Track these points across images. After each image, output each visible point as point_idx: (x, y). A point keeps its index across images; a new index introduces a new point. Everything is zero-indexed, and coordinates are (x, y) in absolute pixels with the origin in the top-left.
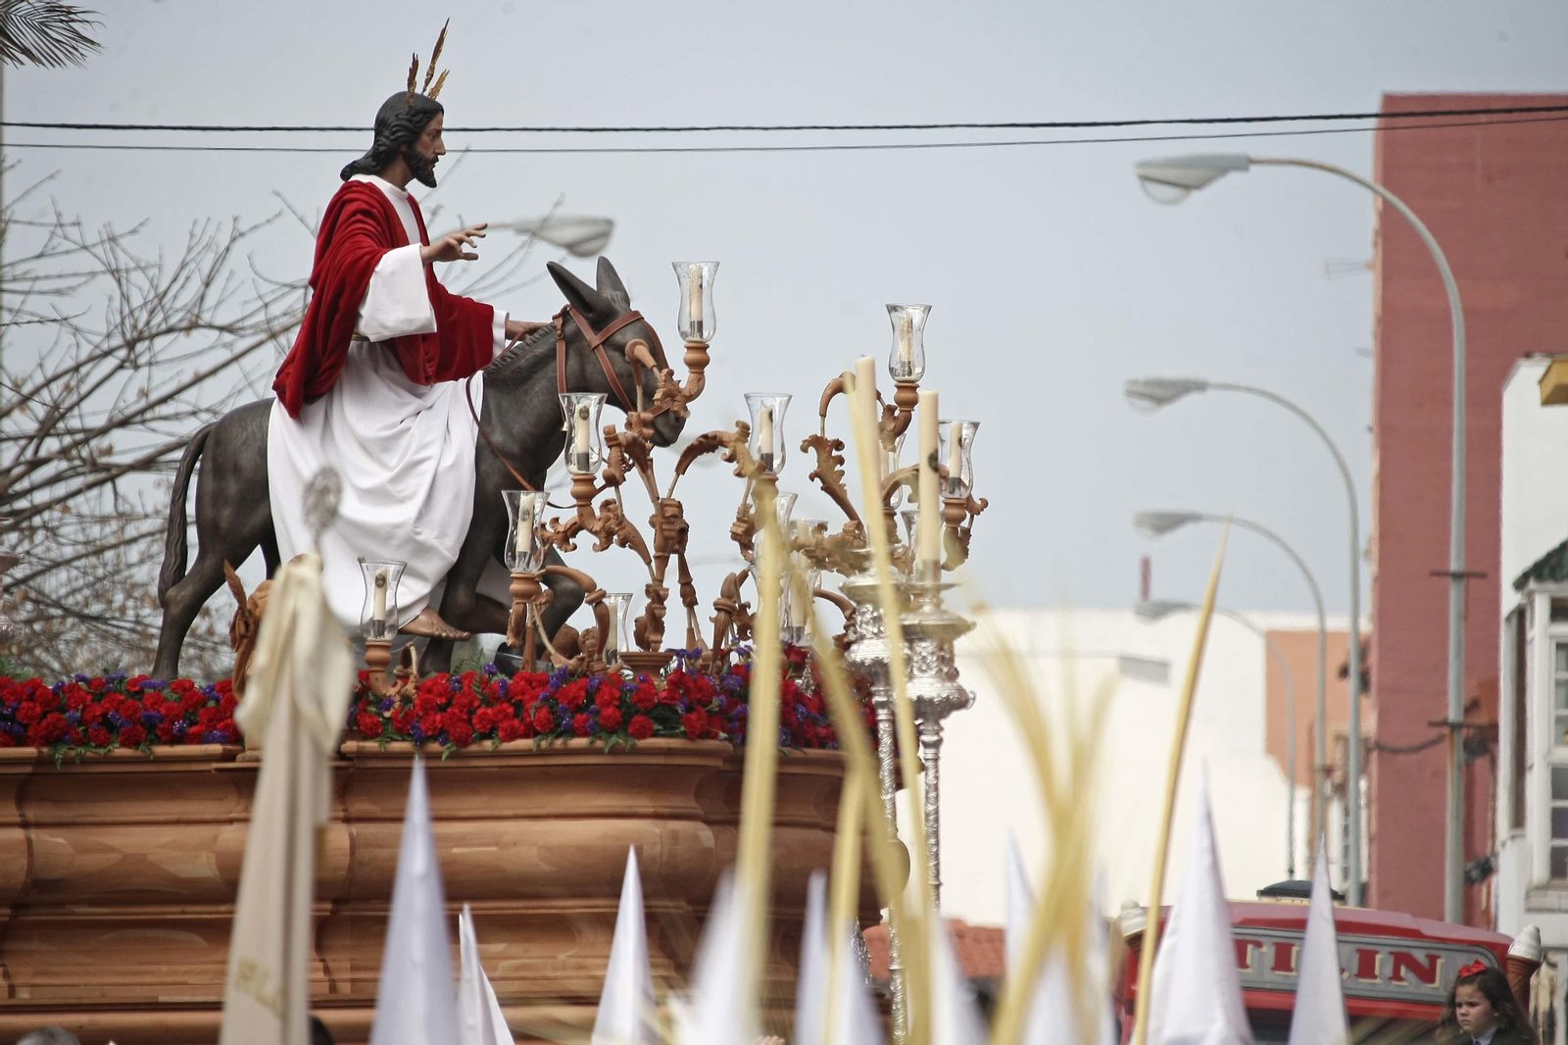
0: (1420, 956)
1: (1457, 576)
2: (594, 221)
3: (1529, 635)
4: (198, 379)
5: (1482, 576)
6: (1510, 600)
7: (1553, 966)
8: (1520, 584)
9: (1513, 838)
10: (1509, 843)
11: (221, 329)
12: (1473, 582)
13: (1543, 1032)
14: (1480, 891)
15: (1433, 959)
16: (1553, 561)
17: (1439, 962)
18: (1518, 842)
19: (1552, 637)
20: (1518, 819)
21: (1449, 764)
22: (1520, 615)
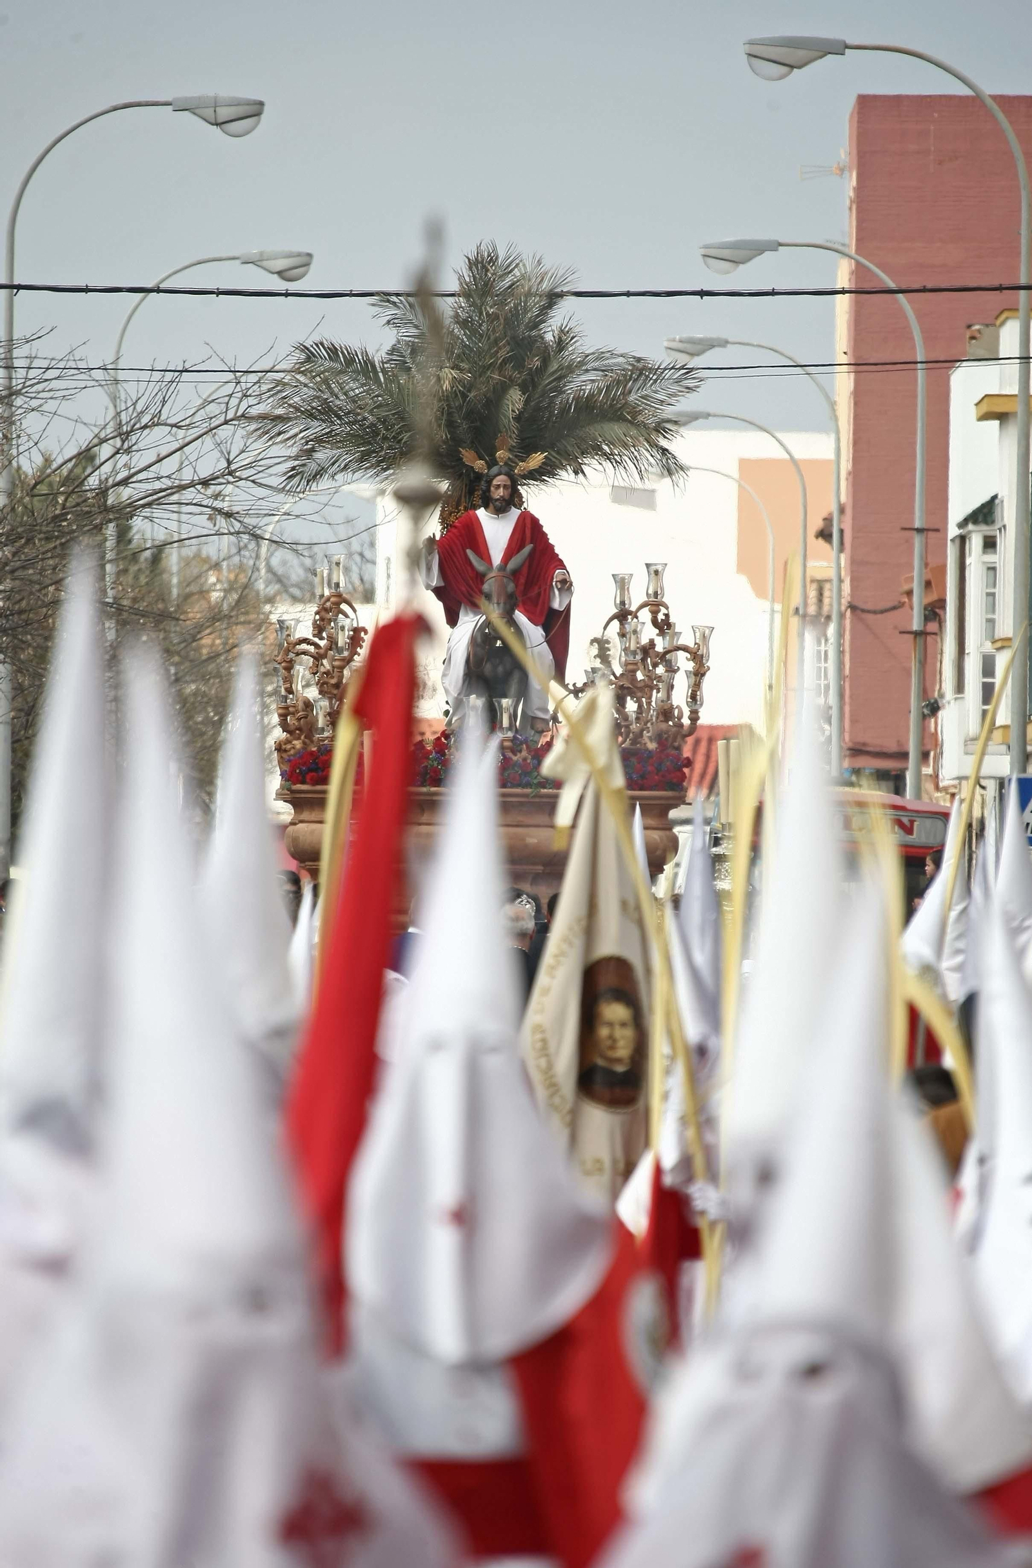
0: (905, 820)
1: (919, 530)
2: (299, 255)
3: (968, 561)
4: (160, 460)
5: (937, 530)
6: (953, 531)
7: (983, 788)
8: (963, 524)
9: (956, 699)
10: (952, 702)
11: (172, 426)
12: (931, 534)
13: (976, 834)
14: (930, 723)
15: (912, 822)
16: (985, 510)
17: (916, 824)
18: (958, 702)
19: (984, 563)
20: (960, 687)
21: (913, 667)
22: (962, 540)
